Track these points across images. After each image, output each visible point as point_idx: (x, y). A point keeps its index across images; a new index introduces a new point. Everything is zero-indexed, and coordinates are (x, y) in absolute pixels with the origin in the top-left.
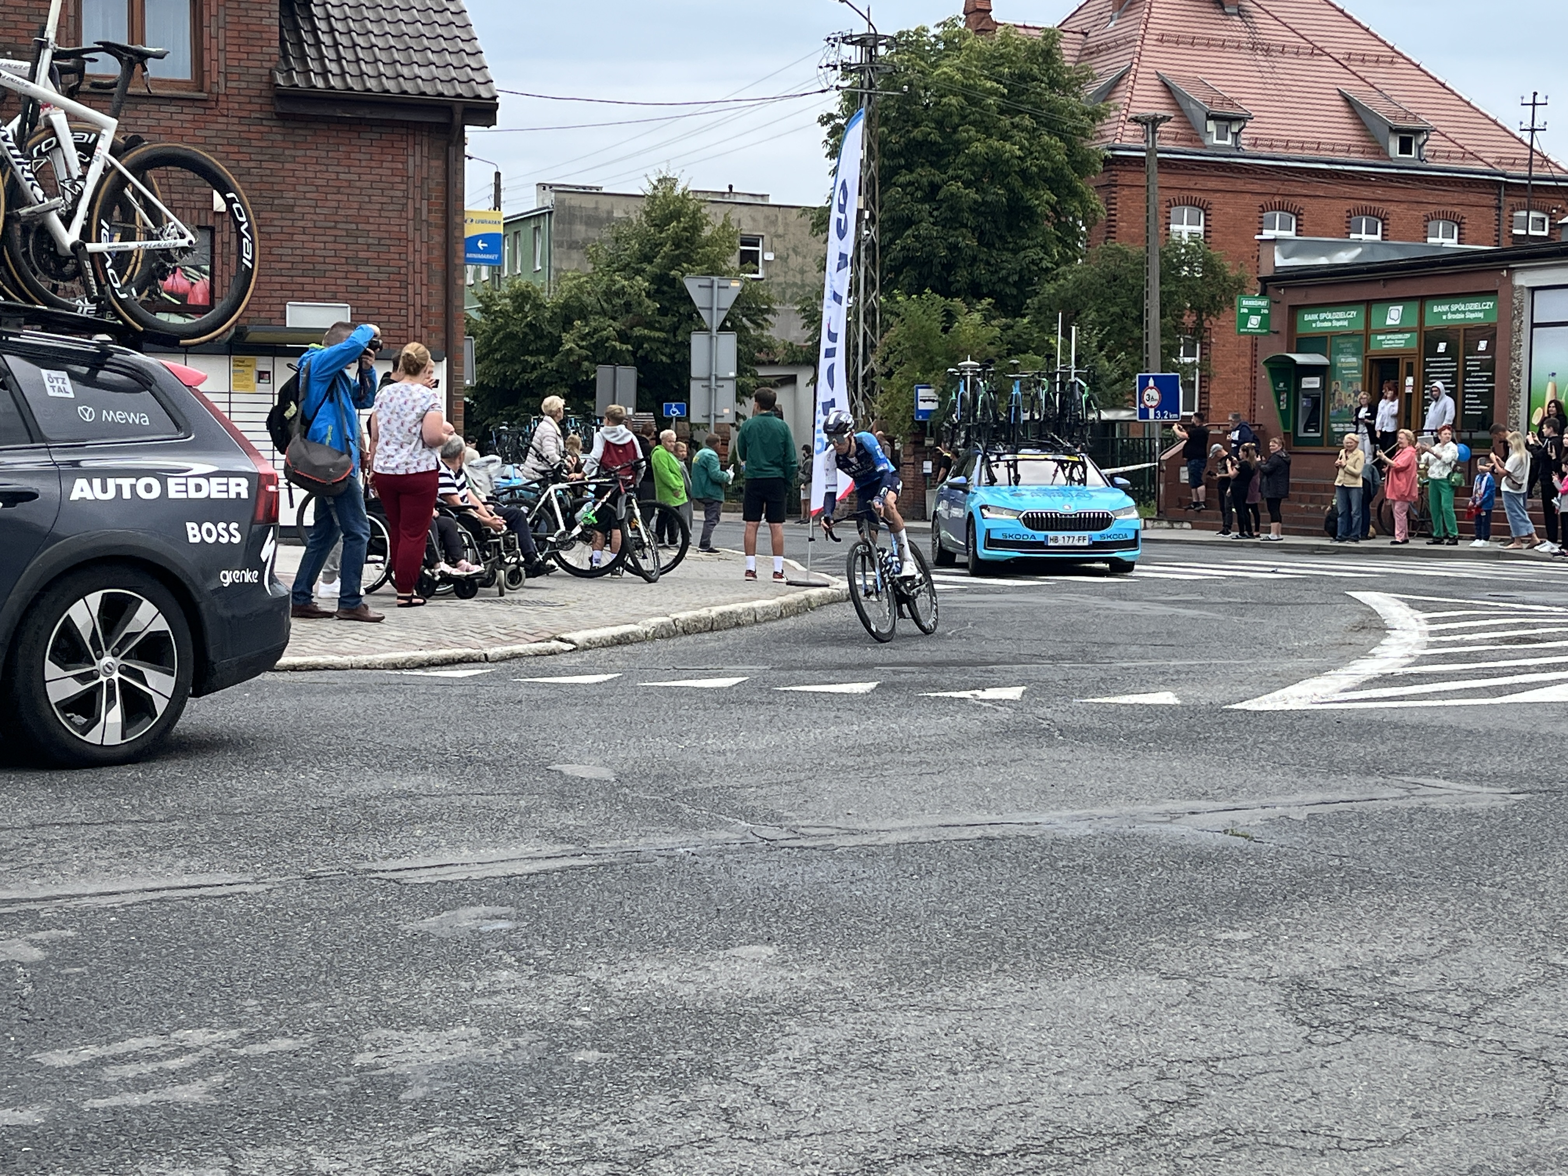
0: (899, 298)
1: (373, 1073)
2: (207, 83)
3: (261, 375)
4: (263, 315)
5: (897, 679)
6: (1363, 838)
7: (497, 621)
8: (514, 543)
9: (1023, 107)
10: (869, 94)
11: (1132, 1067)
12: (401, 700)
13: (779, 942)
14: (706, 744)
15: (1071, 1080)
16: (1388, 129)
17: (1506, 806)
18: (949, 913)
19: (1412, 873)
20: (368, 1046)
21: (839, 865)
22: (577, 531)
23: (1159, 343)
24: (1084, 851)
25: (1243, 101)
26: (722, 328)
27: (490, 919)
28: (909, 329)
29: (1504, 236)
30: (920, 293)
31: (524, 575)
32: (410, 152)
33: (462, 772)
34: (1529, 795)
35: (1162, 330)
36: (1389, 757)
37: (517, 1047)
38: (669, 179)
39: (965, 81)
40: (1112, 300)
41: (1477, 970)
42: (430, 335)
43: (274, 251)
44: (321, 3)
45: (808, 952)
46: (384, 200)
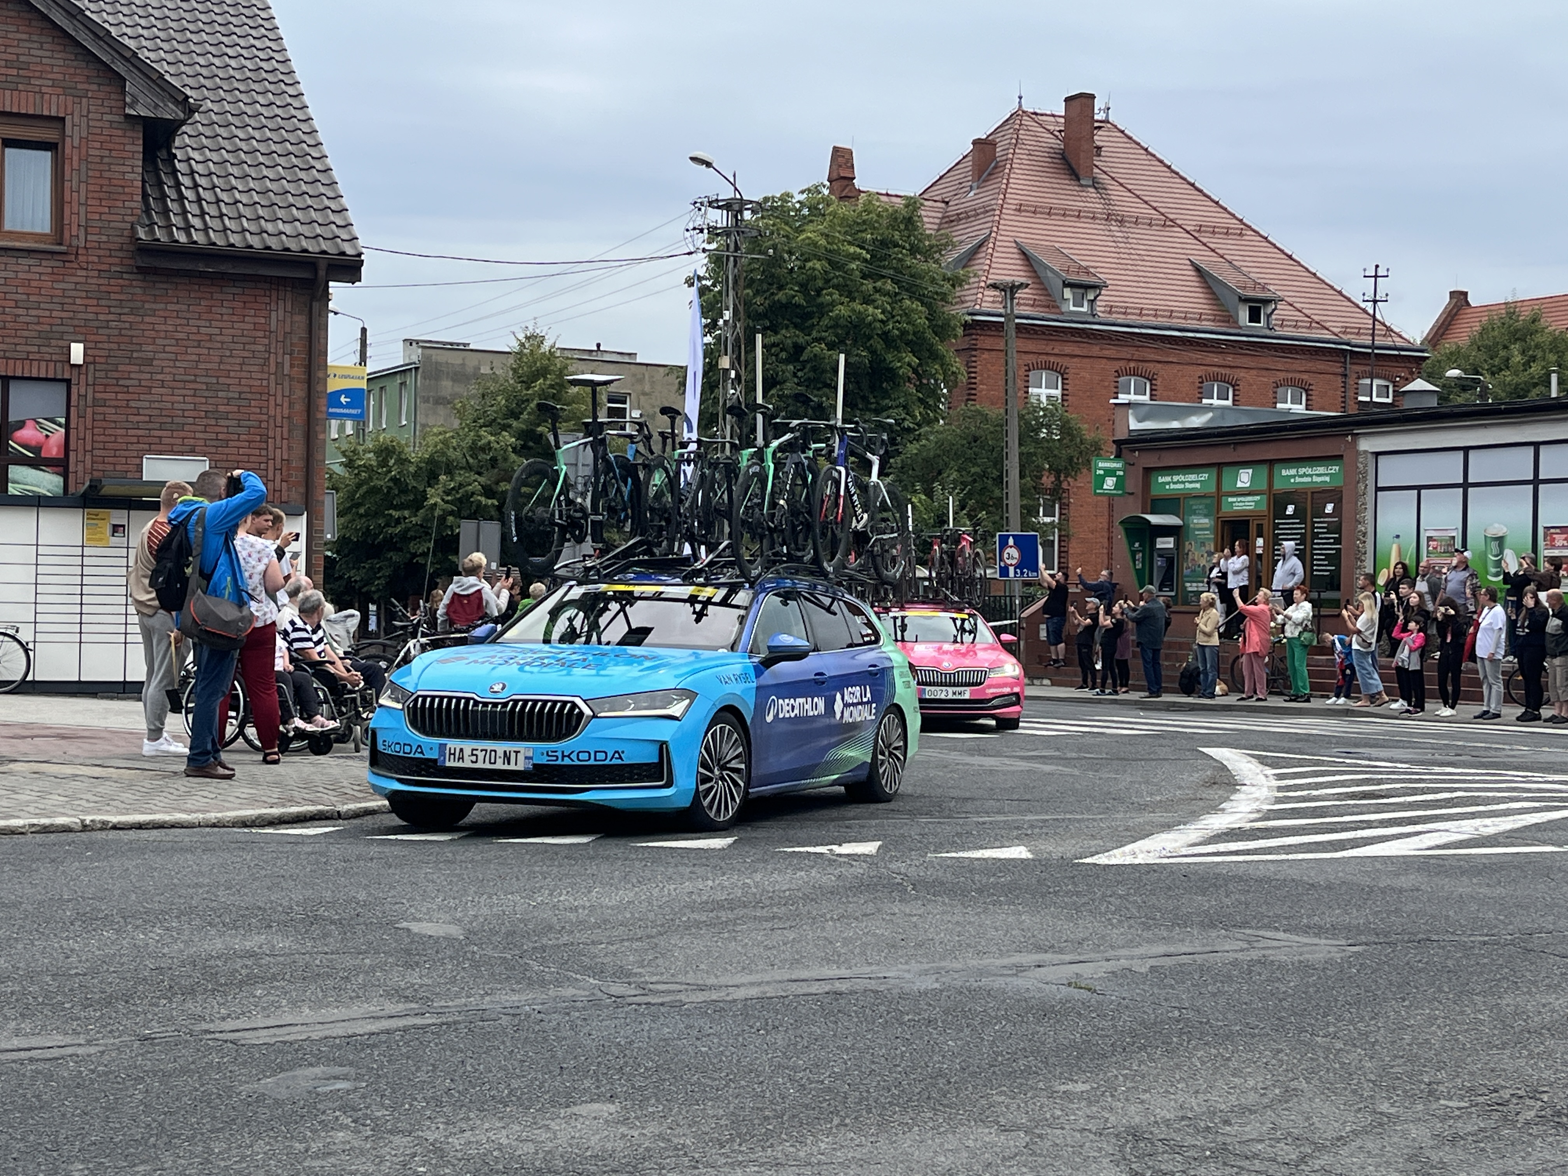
2: (67, 236)
3: (115, 528)
4: (118, 468)
5: (753, 834)
6: (1203, 990)
7: (351, 777)
9: (884, 272)
10: (735, 257)
12: (249, 858)
13: (622, 1099)
14: (559, 901)
16: (1237, 299)
17: (1342, 959)
18: (794, 1069)
19: (1248, 1024)
21: (686, 1021)
23: (1018, 503)
24: (930, 1005)
25: (1099, 270)
27: (328, 1079)
29: (1350, 402)
32: (273, 307)
33: (307, 931)
34: (1364, 947)
35: (1022, 490)
36: (1232, 910)
38: (537, 336)
39: (829, 246)
40: (973, 461)
41: (1308, 1119)
42: (289, 490)
43: (132, 404)
44: (185, 158)
45: (650, 1110)
46: (246, 354)
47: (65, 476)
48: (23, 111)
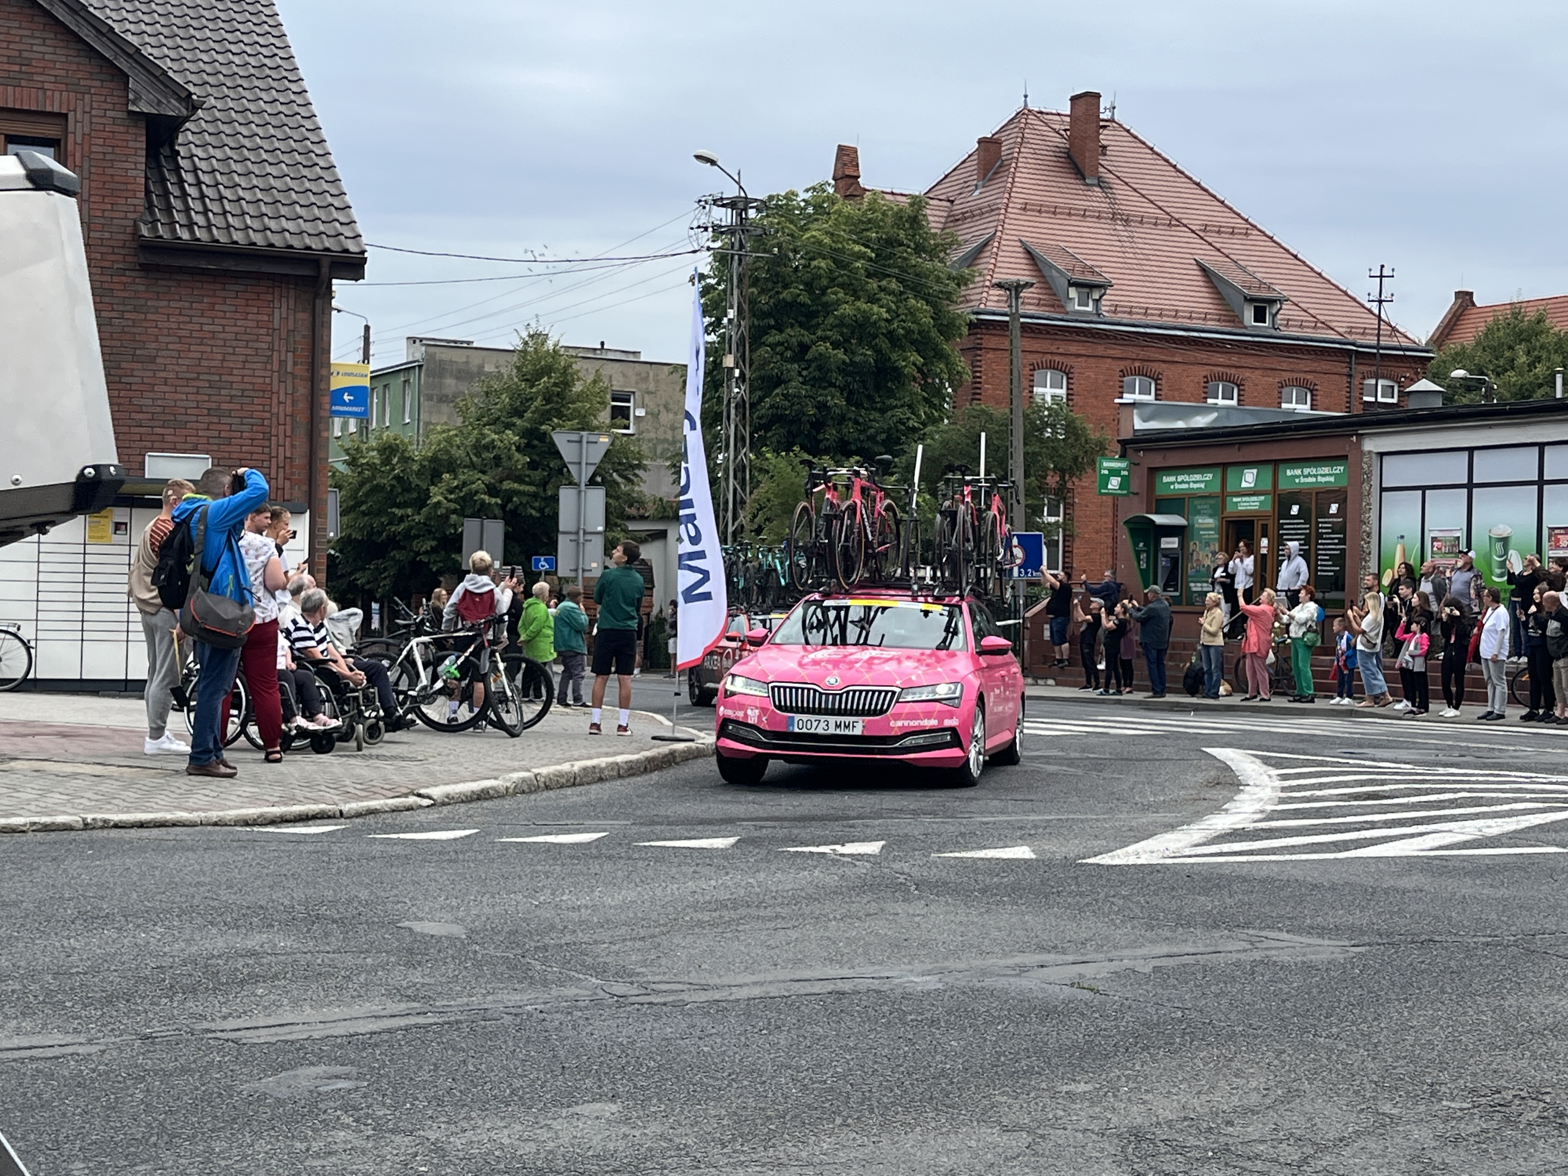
0: (768, 455)
3: (117, 526)
5: (757, 834)
6: (1205, 991)
7: (354, 776)
9: (890, 271)
10: (740, 255)
12: (250, 856)
13: (624, 1099)
14: (561, 901)
16: (1243, 299)
17: (1345, 959)
18: (796, 1068)
19: (1251, 1025)
21: (688, 1020)
22: (439, 685)
23: (1023, 502)
24: (933, 1005)
25: (1104, 269)
26: (592, 482)
27: (329, 1078)
28: (778, 485)
29: (1355, 403)
30: (788, 450)
31: (383, 730)
32: (277, 304)
33: (309, 931)
34: (1368, 948)
35: (1027, 490)
36: (1235, 910)
38: (539, 335)
39: (833, 245)
41: (1310, 1119)
42: (292, 488)
43: (135, 401)
44: (188, 155)
45: (653, 1109)
46: (249, 352)
48: (26, 107)
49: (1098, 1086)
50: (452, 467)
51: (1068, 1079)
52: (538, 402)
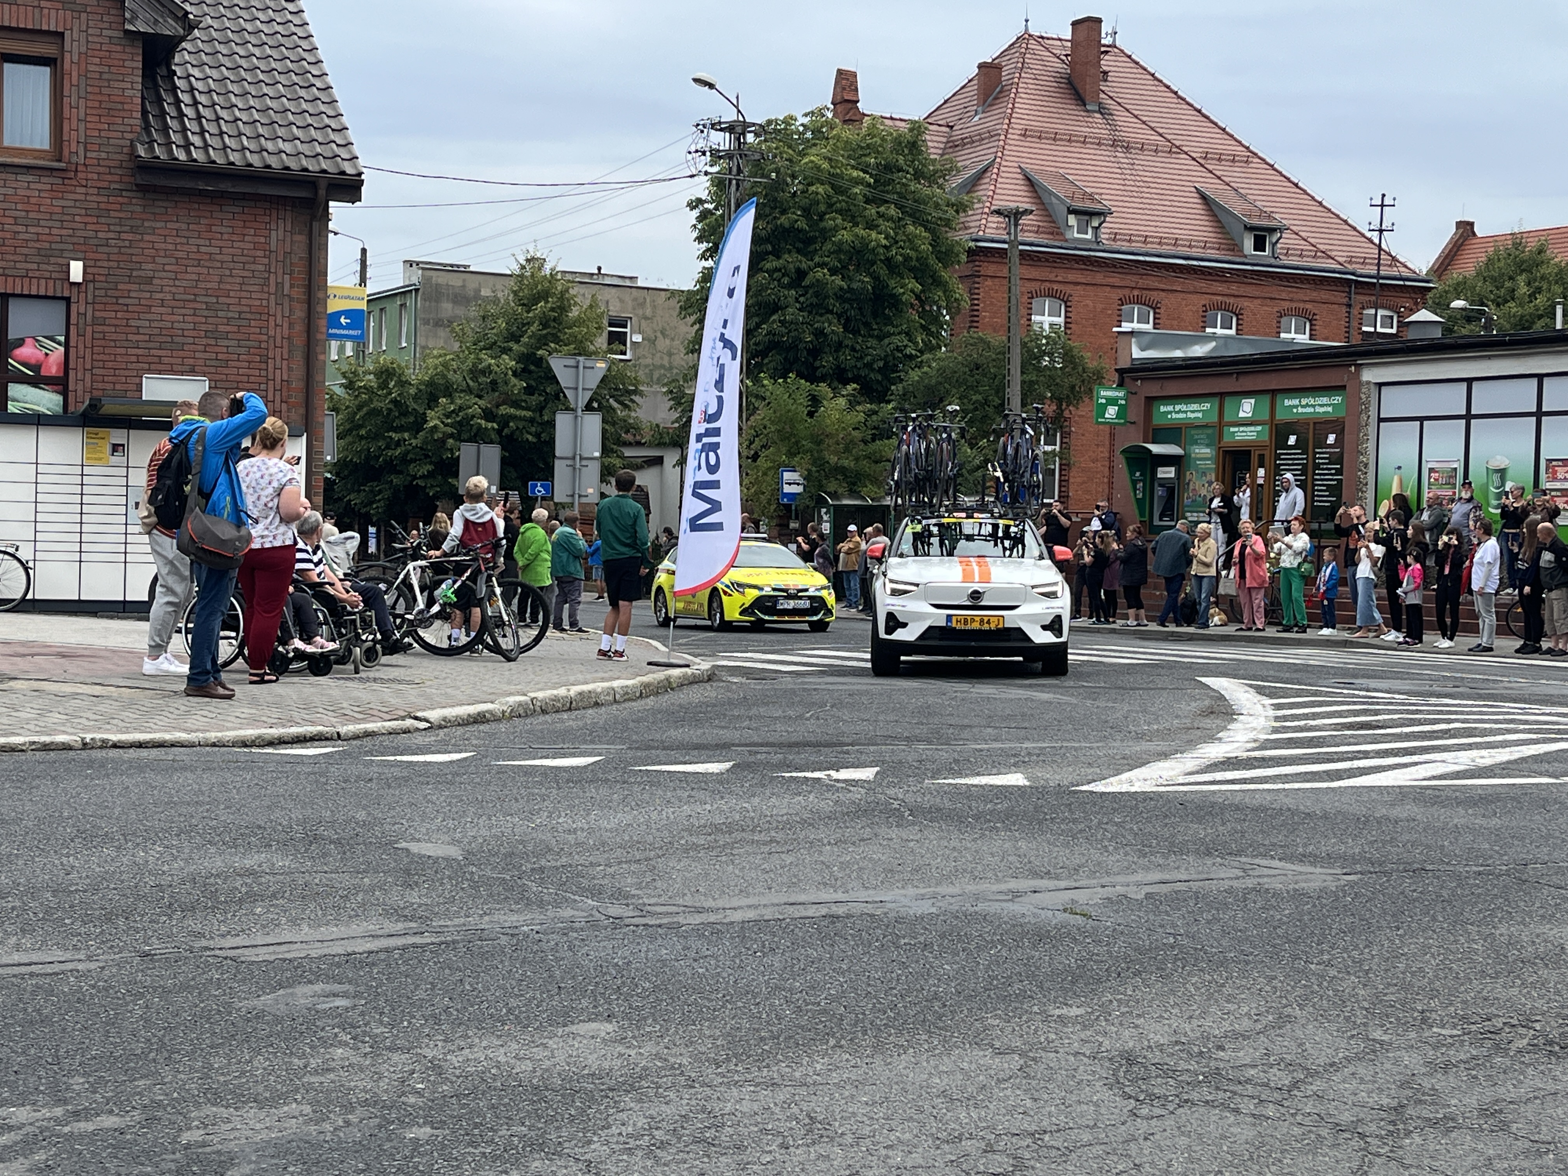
0: (765, 382)
1: (200, 1150)
2: (66, 152)
3: (115, 448)
4: (118, 387)
5: (752, 759)
6: (1197, 917)
7: (350, 698)
8: (371, 621)
9: (889, 197)
10: (738, 180)
11: (961, 1140)
12: (248, 777)
13: (620, 1019)
14: (557, 823)
15: (900, 1154)
16: (1243, 227)
17: (1337, 887)
18: (790, 990)
19: (1242, 951)
20: (196, 1123)
21: (683, 942)
22: (436, 609)
24: (926, 929)
25: (1104, 197)
26: (589, 408)
27: (327, 997)
28: (775, 412)
29: (1354, 332)
30: (785, 377)
31: (380, 653)
32: (273, 226)
33: (307, 850)
34: (1359, 876)
36: (1227, 838)
37: (348, 1123)
38: (537, 259)
39: (832, 170)
40: (974, 388)
41: (1300, 1045)
42: (289, 410)
43: (132, 323)
44: (184, 75)
45: (648, 1029)
46: (246, 274)
47: (65, 394)
48: (22, 26)
49: (1090, 1010)
50: (449, 391)
51: (1061, 1003)
52: (534, 328)
